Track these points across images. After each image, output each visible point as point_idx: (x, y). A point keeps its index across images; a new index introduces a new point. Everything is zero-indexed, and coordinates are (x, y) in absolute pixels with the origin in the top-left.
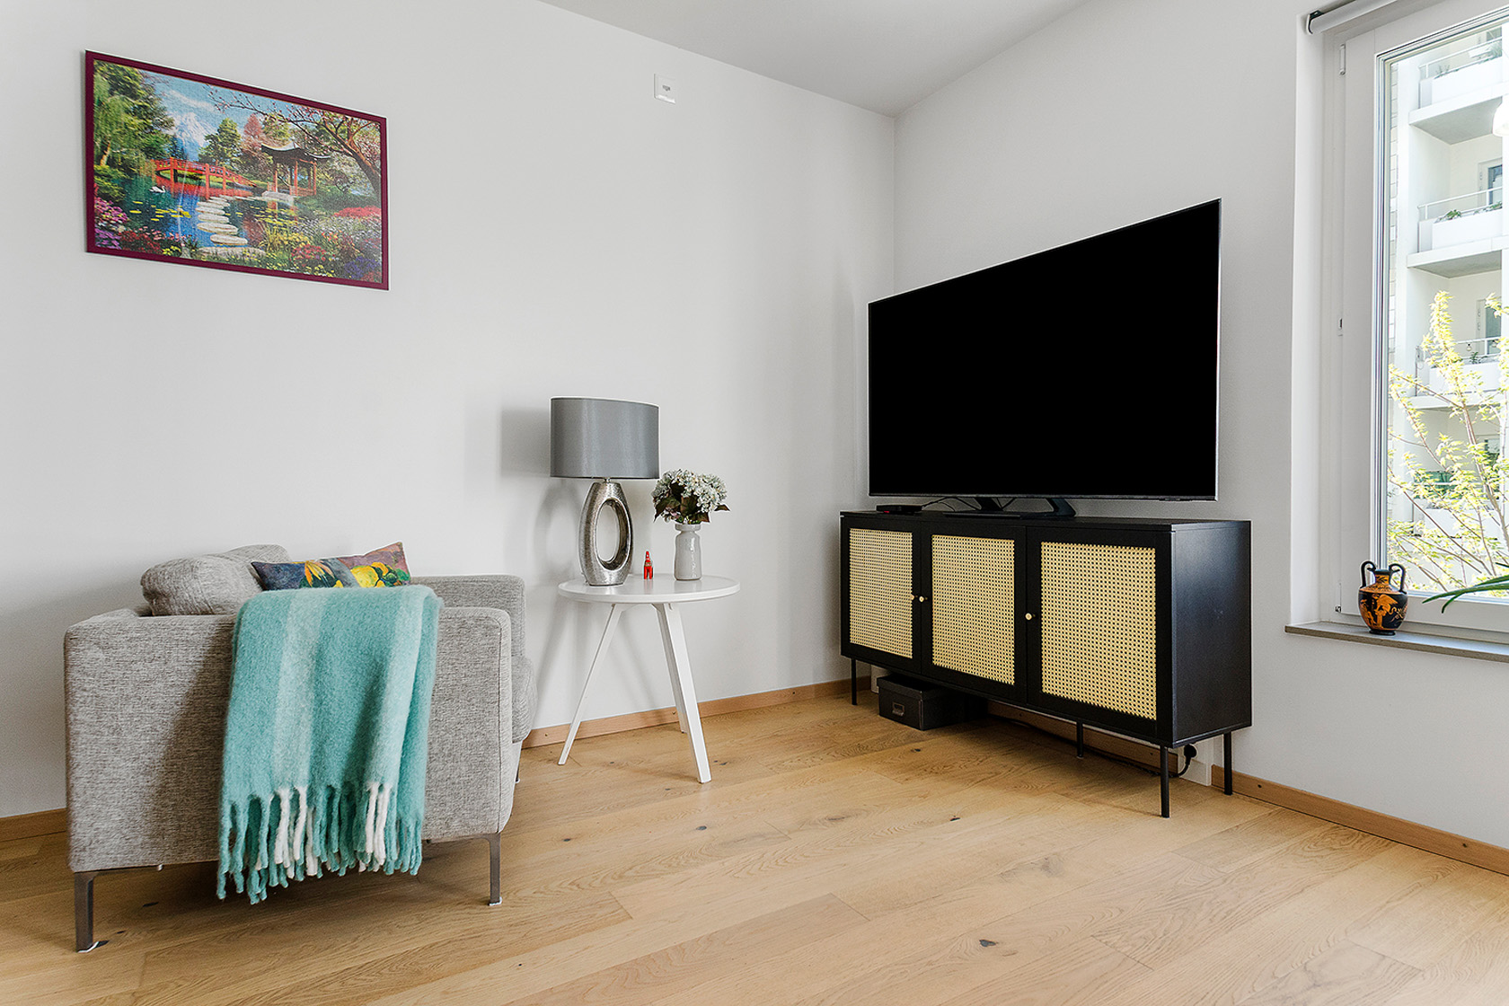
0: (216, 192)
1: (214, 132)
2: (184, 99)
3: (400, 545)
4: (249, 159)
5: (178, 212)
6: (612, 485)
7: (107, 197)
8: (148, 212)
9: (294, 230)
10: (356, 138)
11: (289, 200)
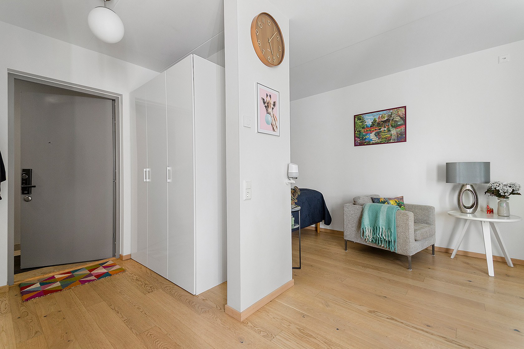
0: (373, 131)
1: (373, 121)
2: (368, 117)
3: (403, 197)
4: (378, 124)
5: (367, 137)
6: (469, 185)
7: (357, 137)
8: (363, 138)
9: (386, 134)
10: (399, 113)
11: (386, 129)
